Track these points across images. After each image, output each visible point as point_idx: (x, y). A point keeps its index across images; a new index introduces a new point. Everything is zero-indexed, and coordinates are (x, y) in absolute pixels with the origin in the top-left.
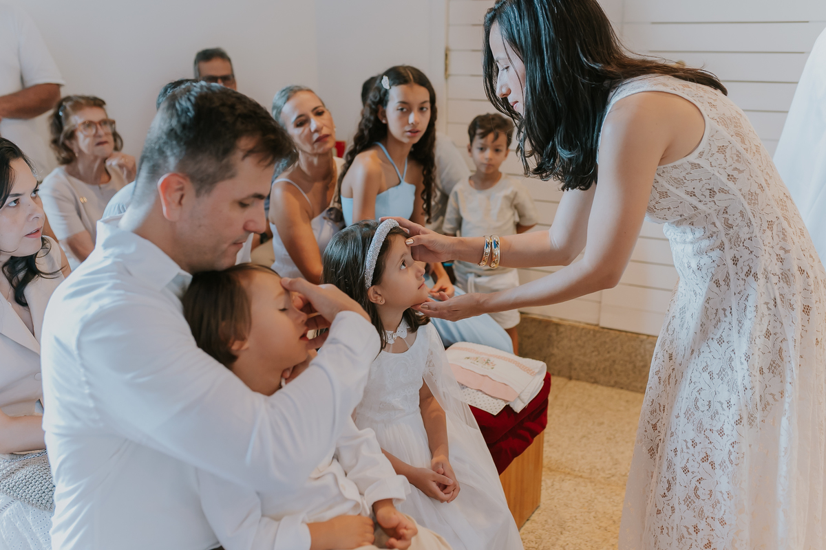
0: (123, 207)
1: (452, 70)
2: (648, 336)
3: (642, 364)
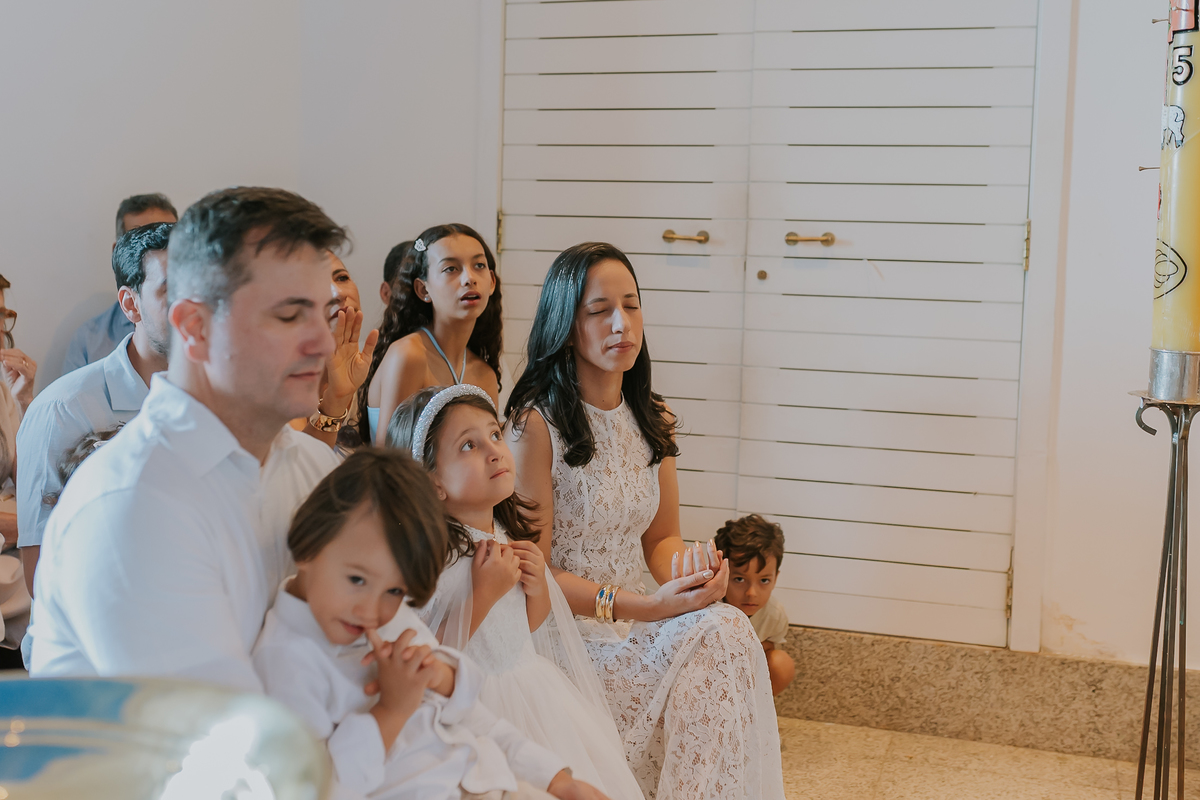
0: (63, 405)
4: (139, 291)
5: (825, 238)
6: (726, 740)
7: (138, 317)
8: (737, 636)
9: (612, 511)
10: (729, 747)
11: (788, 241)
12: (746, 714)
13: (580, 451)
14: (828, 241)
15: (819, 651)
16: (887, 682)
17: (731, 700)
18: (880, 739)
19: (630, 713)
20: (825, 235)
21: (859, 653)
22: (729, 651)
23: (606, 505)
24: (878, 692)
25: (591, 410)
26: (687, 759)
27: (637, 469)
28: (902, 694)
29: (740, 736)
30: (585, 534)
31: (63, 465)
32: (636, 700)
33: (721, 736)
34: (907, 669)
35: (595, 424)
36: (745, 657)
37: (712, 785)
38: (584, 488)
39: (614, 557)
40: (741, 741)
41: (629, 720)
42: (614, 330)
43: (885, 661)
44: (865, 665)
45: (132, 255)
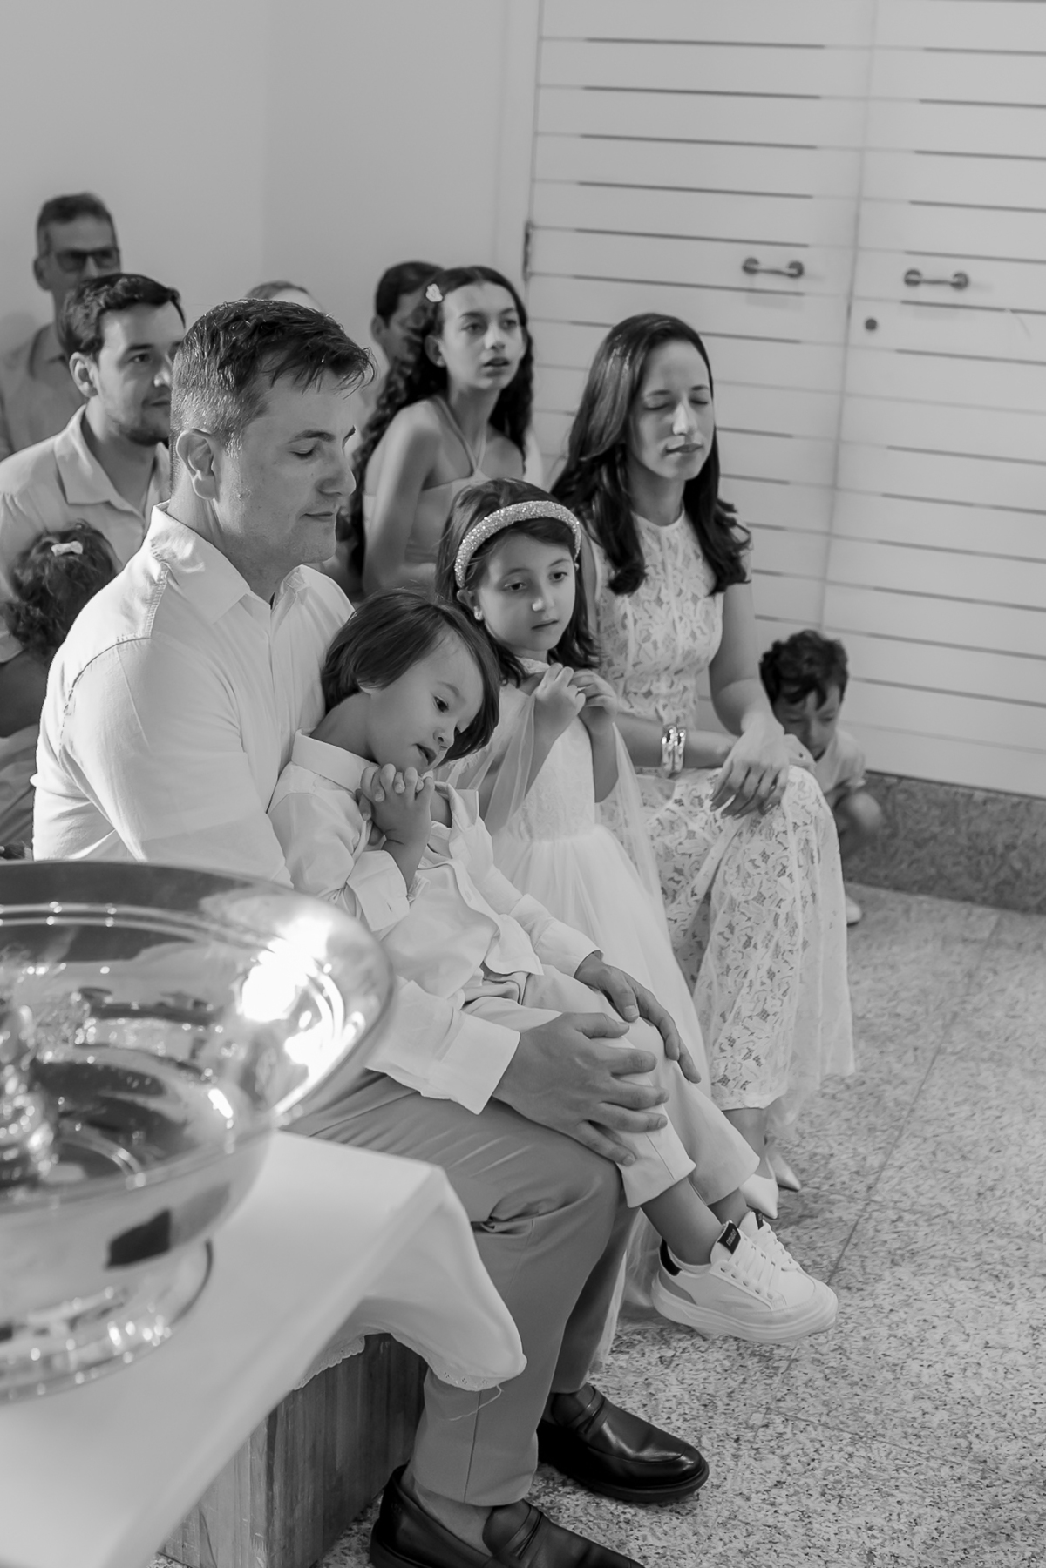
0: (12, 499)
1: (537, 264)
2: (901, 778)
3: (888, 831)
4: (96, 360)
5: (956, 280)
6: (781, 922)
7: (94, 392)
8: (801, 803)
9: (661, 649)
10: (785, 930)
11: (909, 282)
12: (807, 893)
13: (628, 576)
14: (961, 282)
15: (916, 807)
16: (1000, 849)
17: (790, 876)
18: (985, 919)
19: (672, 885)
20: (957, 275)
21: (967, 812)
22: (791, 819)
23: (655, 644)
24: (987, 862)
25: (642, 524)
26: (737, 941)
27: (695, 599)
28: (1018, 865)
29: (800, 918)
30: (627, 675)
31: (18, 572)
32: (679, 872)
33: (777, 917)
34: (1025, 836)
35: (648, 543)
36: (811, 828)
37: (764, 972)
38: (630, 622)
39: (662, 702)
40: (800, 924)
41: (670, 893)
42: (676, 429)
43: (999, 823)
44: (972, 828)
45: (87, 316)
